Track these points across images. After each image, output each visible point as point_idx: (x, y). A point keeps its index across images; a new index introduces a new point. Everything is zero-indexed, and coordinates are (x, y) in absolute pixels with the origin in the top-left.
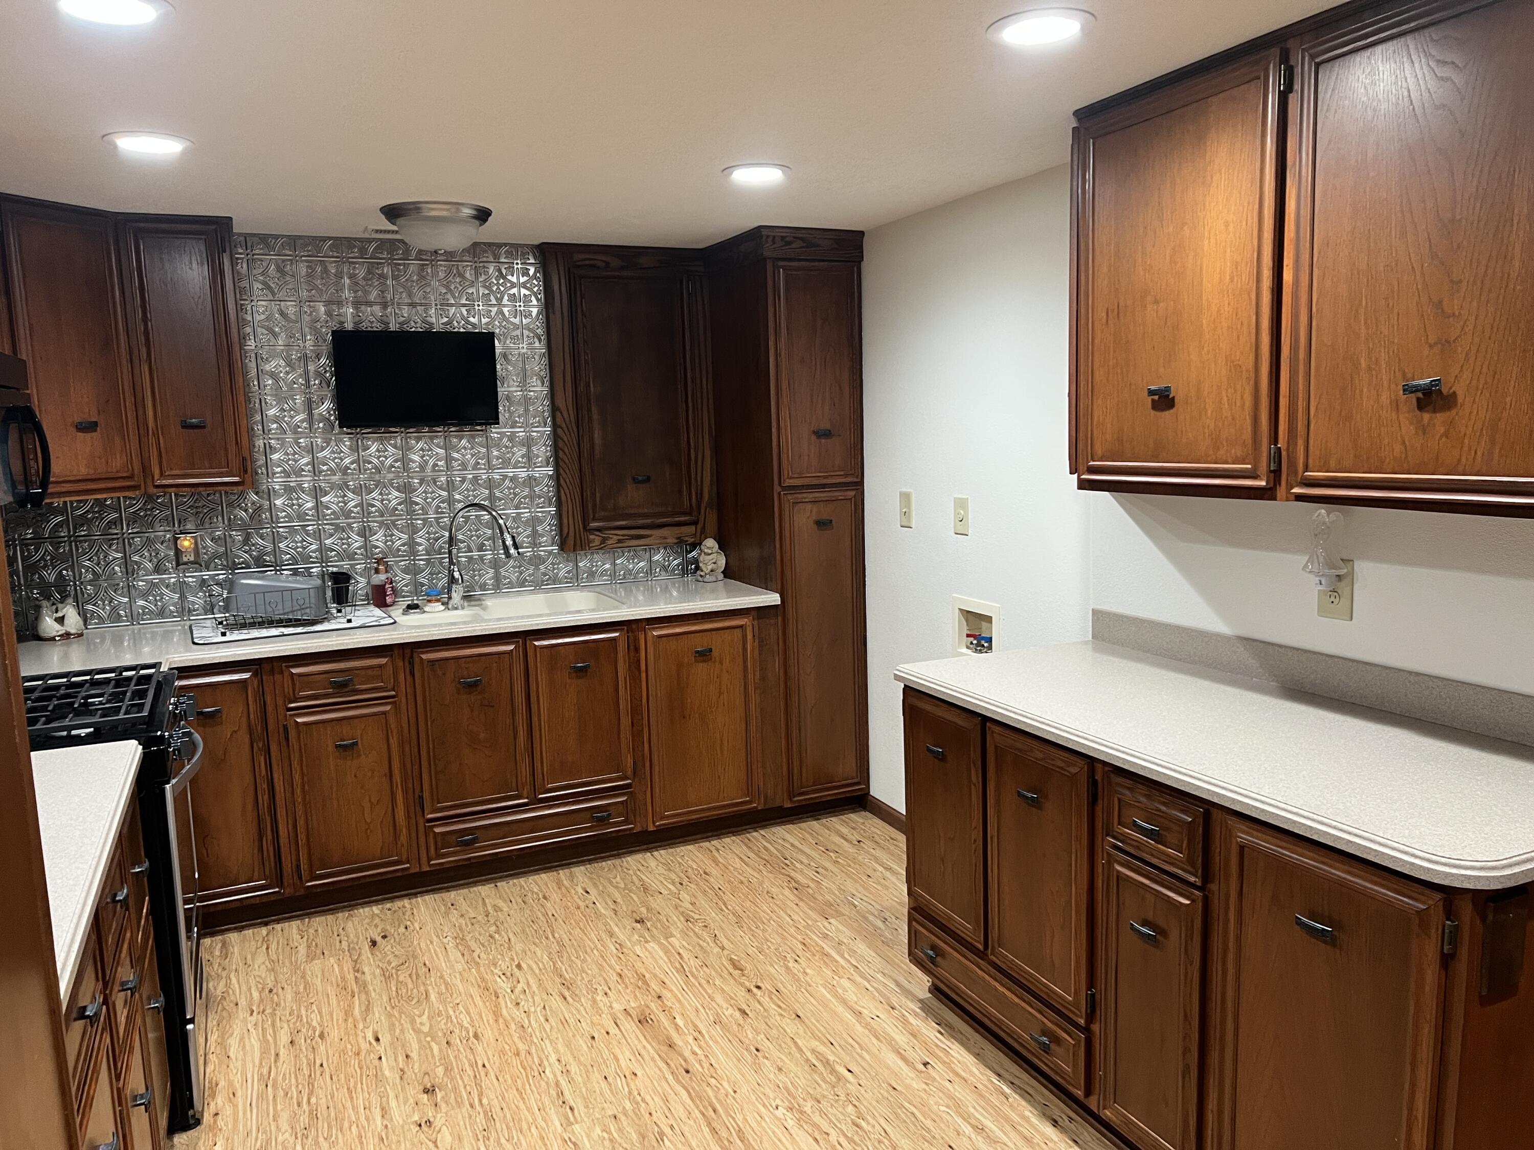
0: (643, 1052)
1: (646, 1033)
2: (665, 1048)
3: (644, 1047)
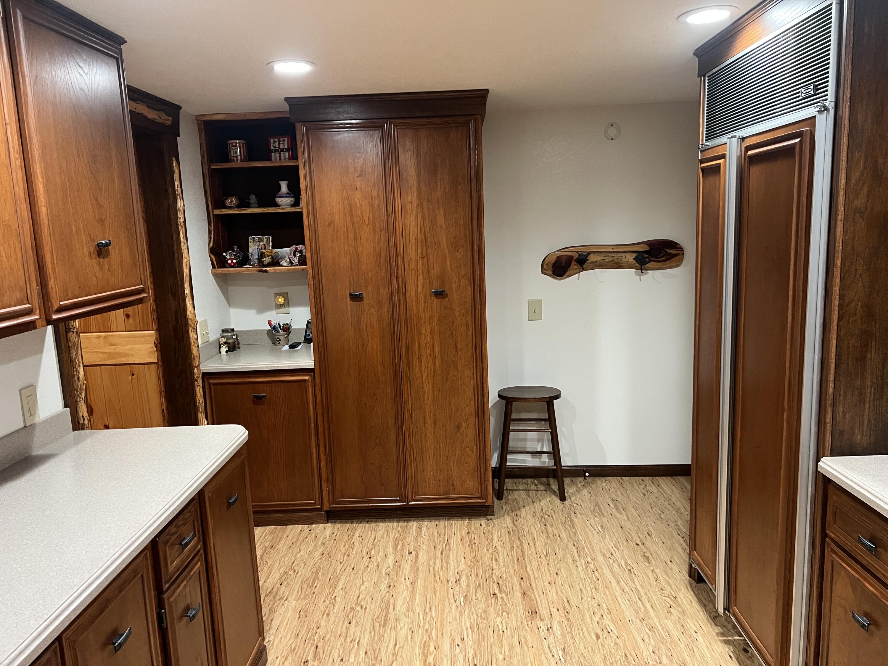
0: (541, 593)
1: (535, 604)
2: (528, 593)
3: (539, 596)
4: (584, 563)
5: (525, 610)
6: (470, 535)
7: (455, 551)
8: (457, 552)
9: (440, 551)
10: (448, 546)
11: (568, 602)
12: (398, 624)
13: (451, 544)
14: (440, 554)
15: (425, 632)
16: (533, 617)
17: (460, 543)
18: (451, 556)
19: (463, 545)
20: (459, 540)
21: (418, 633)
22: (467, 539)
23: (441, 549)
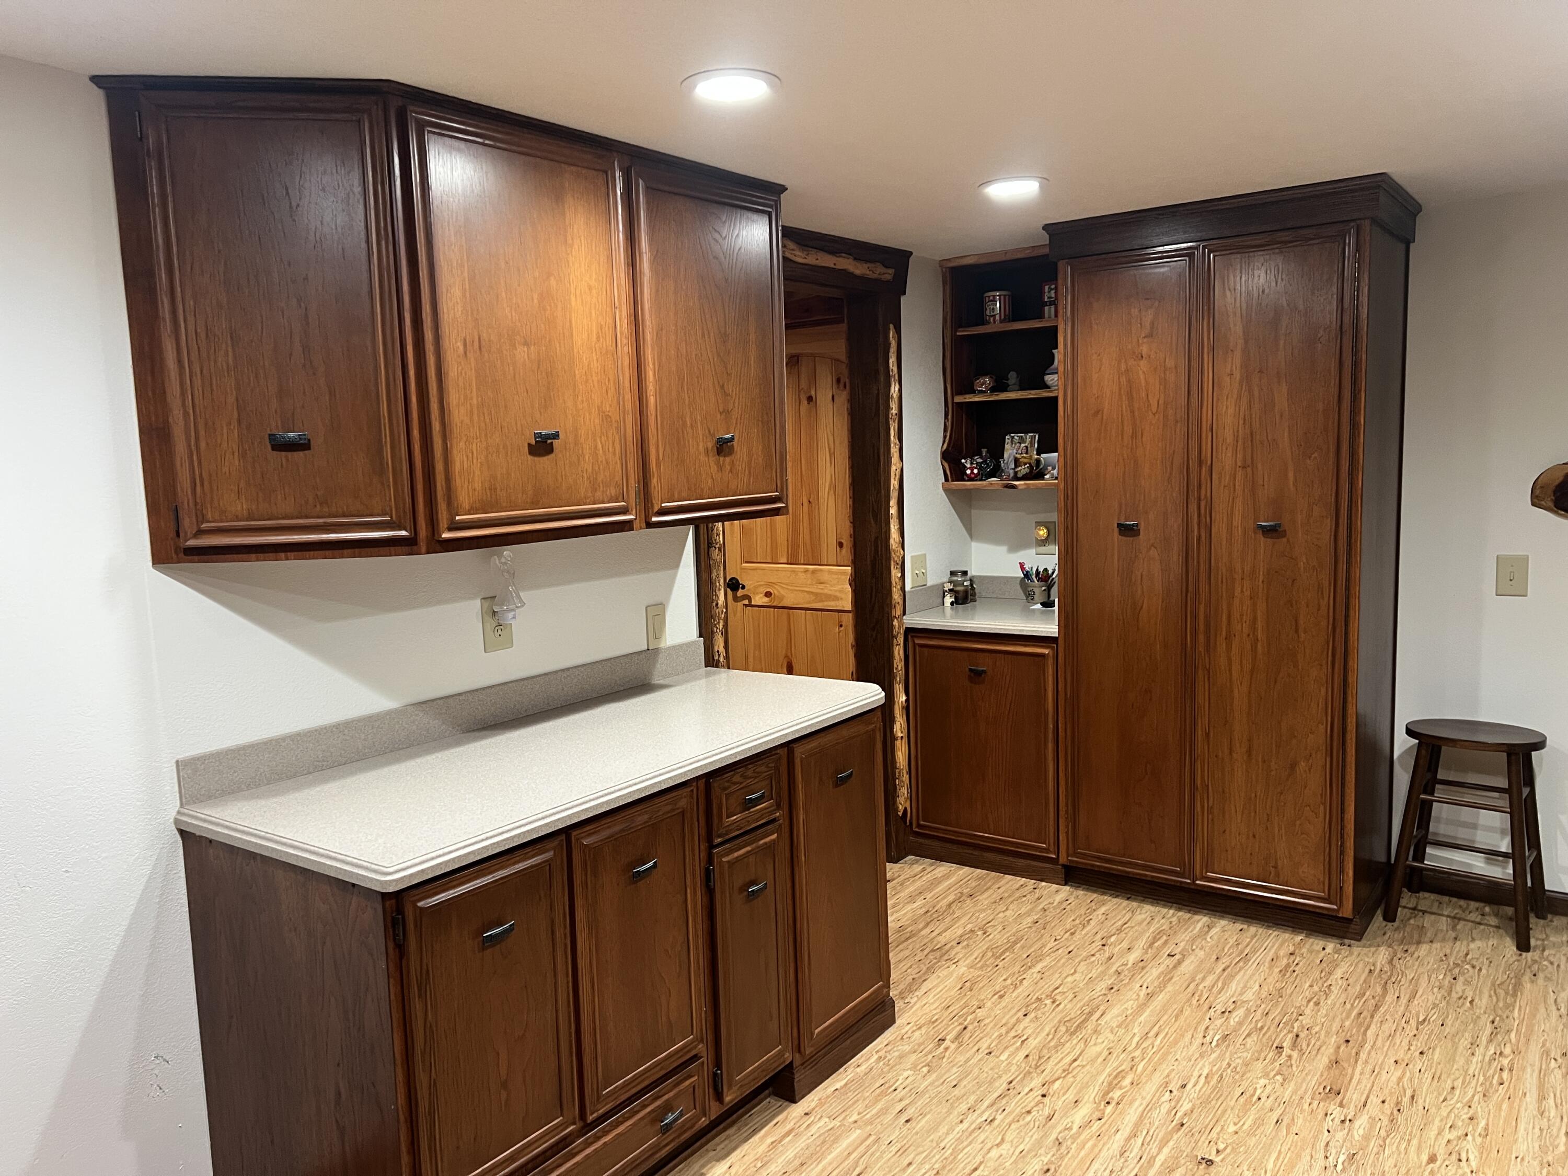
4: (1492, 1052)
5: (1320, 1084)
6: (1292, 958)
7: (1249, 972)
8: (1253, 975)
9: (1223, 966)
10: (1241, 964)
11: (1413, 1097)
12: (1094, 1037)
13: (1249, 961)
14: (1221, 969)
15: (1129, 1059)
16: (1328, 1098)
17: (1267, 965)
18: (1238, 977)
19: (1271, 968)
20: (1269, 958)
21: (1118, 1056)
22: (1285, 961)
23: (1228, 963)
